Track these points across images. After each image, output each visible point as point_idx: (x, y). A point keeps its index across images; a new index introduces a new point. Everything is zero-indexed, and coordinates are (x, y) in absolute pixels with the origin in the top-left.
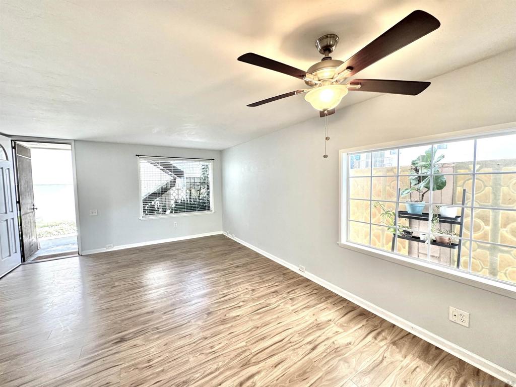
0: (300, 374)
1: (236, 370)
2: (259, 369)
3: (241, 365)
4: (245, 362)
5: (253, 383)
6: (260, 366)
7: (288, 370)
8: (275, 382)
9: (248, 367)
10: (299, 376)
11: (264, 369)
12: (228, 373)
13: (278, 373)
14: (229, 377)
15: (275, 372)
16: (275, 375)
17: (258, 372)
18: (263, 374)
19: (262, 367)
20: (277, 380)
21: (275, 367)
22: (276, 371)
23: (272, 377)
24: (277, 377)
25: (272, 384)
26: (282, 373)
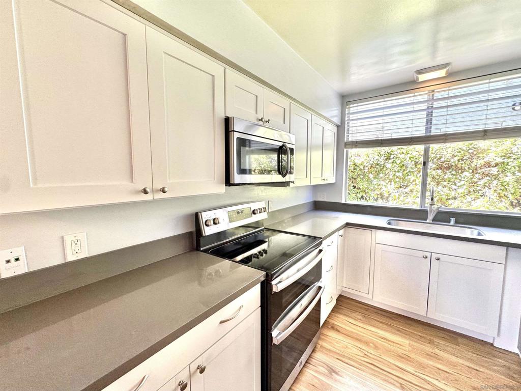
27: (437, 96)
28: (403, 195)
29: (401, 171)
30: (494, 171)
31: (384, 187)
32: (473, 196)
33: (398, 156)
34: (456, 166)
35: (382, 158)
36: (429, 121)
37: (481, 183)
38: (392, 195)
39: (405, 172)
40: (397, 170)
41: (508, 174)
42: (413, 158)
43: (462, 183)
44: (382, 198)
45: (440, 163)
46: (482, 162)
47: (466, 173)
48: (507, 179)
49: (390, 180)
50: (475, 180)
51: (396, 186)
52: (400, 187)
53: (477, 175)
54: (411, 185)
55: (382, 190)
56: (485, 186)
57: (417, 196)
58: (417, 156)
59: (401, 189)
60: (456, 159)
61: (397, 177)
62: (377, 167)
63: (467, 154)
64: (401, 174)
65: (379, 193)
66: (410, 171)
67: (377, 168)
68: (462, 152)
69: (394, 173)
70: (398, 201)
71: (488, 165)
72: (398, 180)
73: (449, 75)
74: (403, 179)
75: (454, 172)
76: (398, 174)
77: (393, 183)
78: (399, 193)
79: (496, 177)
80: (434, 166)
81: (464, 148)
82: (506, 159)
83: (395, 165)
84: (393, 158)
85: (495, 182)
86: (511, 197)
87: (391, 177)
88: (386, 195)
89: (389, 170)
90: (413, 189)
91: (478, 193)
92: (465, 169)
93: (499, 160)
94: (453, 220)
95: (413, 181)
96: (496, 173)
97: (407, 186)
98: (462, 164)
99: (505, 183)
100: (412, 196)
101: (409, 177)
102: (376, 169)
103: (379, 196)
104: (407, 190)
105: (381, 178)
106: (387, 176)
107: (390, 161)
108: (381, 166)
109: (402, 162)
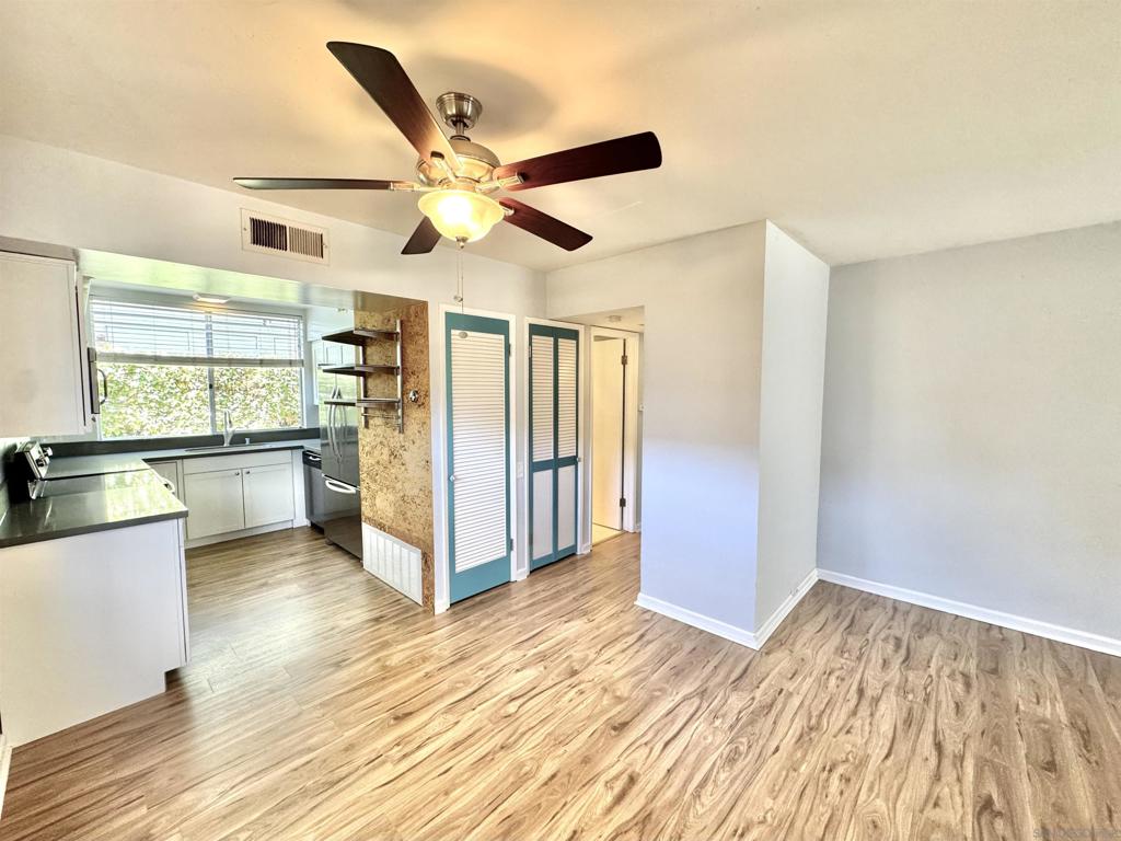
0: (518, 827)
1: (659, 803)
2: (609, 817)
3: (654, 817)
4: (649, 827)
5: (612, 788)
6: (610, 825)
7: (544, 831)
8: (570, 798)
9: (634, 817)
10: (519, 823)
11: (598, 820)
12: (670, 794)
13: (565, 820)
14: (663, 787)
15: (573, 820)
16: (572, 812)
17: (609, 810)
18: (599, 810)
19: (607, 824)
20: (564, 805)
21: (575, 832)
22: (570, 822)
23: (576, 808)
24: (567, 811)
25: (574, 794)
26: (558, 820)
27: (214, 318)
29: (156, 393)
30: (263, 392)
31: (131, 418)
32: (248, 420)
34: (226, 386)
36: (209, 342)
37: (254, 404)
39: (162, 394)
40: (149, 391)
47: (237, 395)
48: (274, 400)
49: (140, 406)
52: (158, 414)
59: (160, 418)
60: (225, 378)
61: (151, 401)
64: (156, 397)
66: (169, 392)
69: (145, 395)
72: (153, 404)
73: (227, 303)
74: (160, 403)
75: (224, 394)
76: (151, 396)
77: (146, 410)
79: (265, 398)
80: (202, 386)
83: (145, 383)
85: (265, 403)
86: (280, 418)
87: (141, 401)
89: (135, 390)
93: (265, 381)
94: (247, 440)
95: (176, 406)
97: (168, 413)
101: (169, 400)
105: (122, 403)
106: (132, 400)
107: (135, 377)
108: (117, 383)
109: (155, 379)
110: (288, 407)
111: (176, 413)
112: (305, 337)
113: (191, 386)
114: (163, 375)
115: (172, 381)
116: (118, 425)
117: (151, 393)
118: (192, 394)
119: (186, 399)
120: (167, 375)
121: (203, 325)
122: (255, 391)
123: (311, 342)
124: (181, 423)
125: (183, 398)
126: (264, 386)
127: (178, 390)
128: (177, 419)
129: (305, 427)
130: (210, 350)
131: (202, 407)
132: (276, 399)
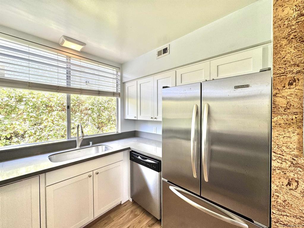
28: (38, 131)
29: (34, 112)
30: (90, 112)
31: (18, 127)
33: (30, 100)
35: (13, 100)
37: (85, 118)
38: (29, 132)
39: (38, 113)
40: (30, 111)
41: (94, 114)
42: (43, 102)
43: (77, 119)
44: (17, 135)
45: (63, 107)
46: (83, 107)
47: (78, 113)
49: (24, 120)
50: (82, 117)
51: (31, 124)
52: (35, 125)
53: (82, 114)
54: (44, 122)
55: (16, 129)
56: (86, 120)
57: (50, 129)
58: (46, 101)
59: (36, 126)
61: (31, 117)
62: (7, 107)
63: (77, 102)
64: (34, 115)
65: (12, 132)
66: (42, 112)
67: (7, 109)
68: (75, 101)
69: (27, 113)
70: (35, 136)
71: (86, 109)
72: (32, 119)
73: (81, 52)
76: (31, 114)
77: (28, 122)
78: (34, 130)
79: (90, 115)
80: (60, 109)
81: (75, 99)
82: (93, 107)
83: (28, 107)
84: (25, 101)
85: (90, 117)
87: (25, 117)
88: (21, 132)
89: (22, 111)
90: (46, 126)
91: (84, 124)
92: (76, 111)
93: (90, 107)
94: (91, 143)
95: (46, 120)
96: (90, 113)
97: (41, 124)
98: (75, 108)
99: (94, 118)
100: (47, 130)
101: (42, 116)
102: (5, 110)
103: (13, 135)
104: (41, 127)
105: (13, 118)
106: (20, 116)
107: (22, 103)
108: (11, 107)
109: (34, 104)
110: (100, 119)
111: (45, 124)
112: (121, 80)
113: (54, 109)
114: (39, 102)
115: (44, 106)
116: (9, 131)
117: (32, 112)
118: (55, 113)
119: (51, 115)
120: (41, 102)
121: (65, 65)
122: (86, 112)
123: (124, 83)
124: (48, 129)
125: (49, 115)
126: (89, 109)
127: (47, 111)
128: (45, 127)
129: (120, 132)
130: (68, 82)
131: (60, 120)
132: (95, 116)
